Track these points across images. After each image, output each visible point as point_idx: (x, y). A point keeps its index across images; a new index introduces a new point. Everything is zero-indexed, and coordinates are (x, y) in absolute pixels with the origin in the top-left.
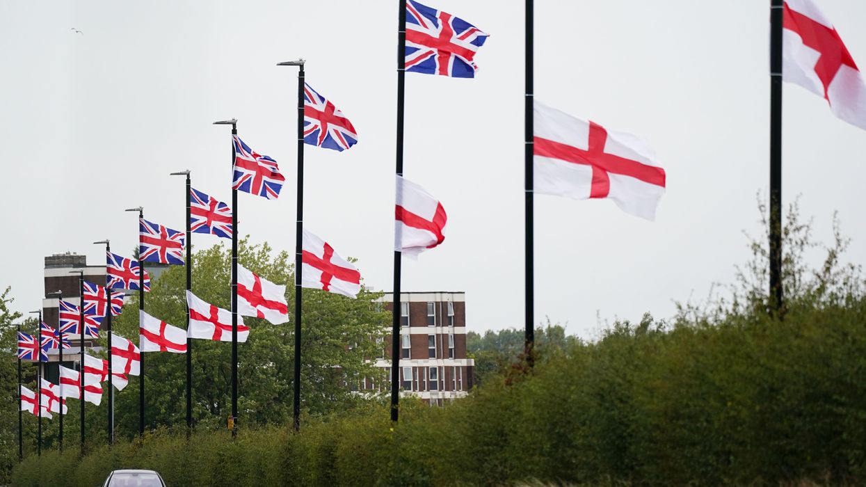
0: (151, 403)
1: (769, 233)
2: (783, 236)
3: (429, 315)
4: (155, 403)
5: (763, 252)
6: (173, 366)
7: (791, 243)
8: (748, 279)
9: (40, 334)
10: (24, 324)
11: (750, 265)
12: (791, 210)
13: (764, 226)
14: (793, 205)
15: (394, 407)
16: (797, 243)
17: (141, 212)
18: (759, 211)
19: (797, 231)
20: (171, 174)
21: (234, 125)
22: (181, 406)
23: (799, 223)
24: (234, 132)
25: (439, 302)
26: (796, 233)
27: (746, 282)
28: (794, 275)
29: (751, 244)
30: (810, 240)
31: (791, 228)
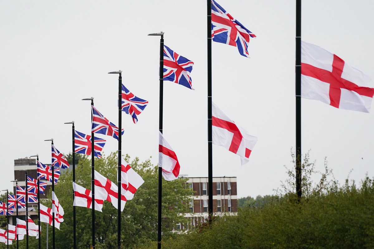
0: (67, 237)
1: (296, 167)
2: (302, 168)
3: (218, 189)
4: (69, 237)
5: (293, 175)
6: (79, 217)
7: (305, 171)
8: (287, 187)
9: (8, 202)
10: (5, 195)
11: (287, 181)
12: (306, 157)
13: (294, 163)
14: (307, 154)
15: (159, 243)
16: (308, 171)
17: (52, 141)
18: (292, 157)
19: (308, 166)
20: (65, 123)
21: (92, 101)
22: (83, 239)
23: (309, 162)
24: (92, 104)
25: (223, 183)
26: (308, 167)
27: (286, 189)
28: (307, 186)
29: (288, 171)
30: (314, 170)
31: (306, 165)
